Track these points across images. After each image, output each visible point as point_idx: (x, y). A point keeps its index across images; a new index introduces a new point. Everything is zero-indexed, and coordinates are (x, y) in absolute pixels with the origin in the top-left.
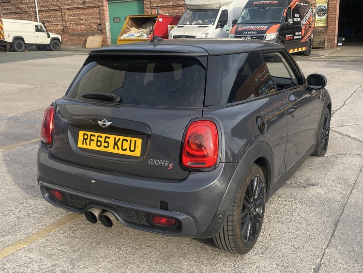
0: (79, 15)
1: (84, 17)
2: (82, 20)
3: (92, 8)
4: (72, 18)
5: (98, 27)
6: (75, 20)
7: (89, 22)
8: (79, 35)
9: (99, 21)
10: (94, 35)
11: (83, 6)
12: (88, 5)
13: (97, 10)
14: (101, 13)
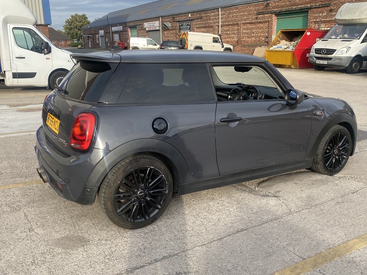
0: (252, 28)
1: (255, 31)
2: (253, 33)
3: (263, 23)
4: (245, 31)
5: (265, 40)
6: (247, 34)
7: (259, 35)
8: (249, 46)
9: (267, 34)
10: (261, 46)
11: (256, 21)
12: (260, 20)
13: (266, 25)
14: (270, 28)
